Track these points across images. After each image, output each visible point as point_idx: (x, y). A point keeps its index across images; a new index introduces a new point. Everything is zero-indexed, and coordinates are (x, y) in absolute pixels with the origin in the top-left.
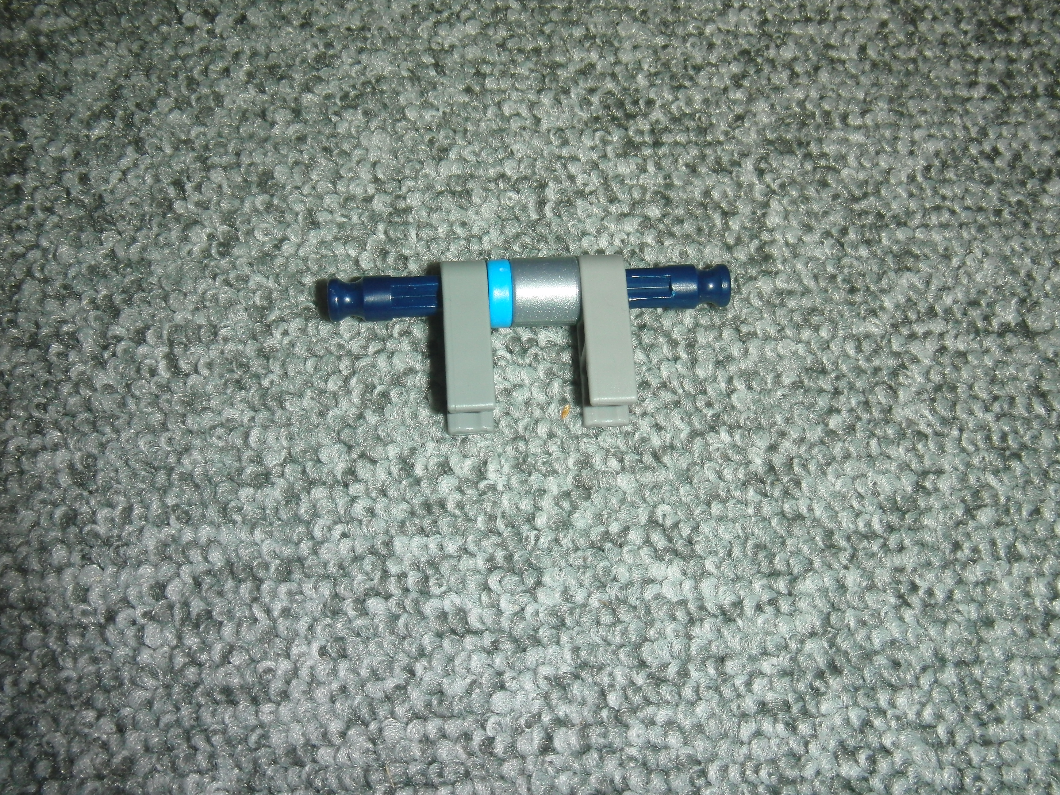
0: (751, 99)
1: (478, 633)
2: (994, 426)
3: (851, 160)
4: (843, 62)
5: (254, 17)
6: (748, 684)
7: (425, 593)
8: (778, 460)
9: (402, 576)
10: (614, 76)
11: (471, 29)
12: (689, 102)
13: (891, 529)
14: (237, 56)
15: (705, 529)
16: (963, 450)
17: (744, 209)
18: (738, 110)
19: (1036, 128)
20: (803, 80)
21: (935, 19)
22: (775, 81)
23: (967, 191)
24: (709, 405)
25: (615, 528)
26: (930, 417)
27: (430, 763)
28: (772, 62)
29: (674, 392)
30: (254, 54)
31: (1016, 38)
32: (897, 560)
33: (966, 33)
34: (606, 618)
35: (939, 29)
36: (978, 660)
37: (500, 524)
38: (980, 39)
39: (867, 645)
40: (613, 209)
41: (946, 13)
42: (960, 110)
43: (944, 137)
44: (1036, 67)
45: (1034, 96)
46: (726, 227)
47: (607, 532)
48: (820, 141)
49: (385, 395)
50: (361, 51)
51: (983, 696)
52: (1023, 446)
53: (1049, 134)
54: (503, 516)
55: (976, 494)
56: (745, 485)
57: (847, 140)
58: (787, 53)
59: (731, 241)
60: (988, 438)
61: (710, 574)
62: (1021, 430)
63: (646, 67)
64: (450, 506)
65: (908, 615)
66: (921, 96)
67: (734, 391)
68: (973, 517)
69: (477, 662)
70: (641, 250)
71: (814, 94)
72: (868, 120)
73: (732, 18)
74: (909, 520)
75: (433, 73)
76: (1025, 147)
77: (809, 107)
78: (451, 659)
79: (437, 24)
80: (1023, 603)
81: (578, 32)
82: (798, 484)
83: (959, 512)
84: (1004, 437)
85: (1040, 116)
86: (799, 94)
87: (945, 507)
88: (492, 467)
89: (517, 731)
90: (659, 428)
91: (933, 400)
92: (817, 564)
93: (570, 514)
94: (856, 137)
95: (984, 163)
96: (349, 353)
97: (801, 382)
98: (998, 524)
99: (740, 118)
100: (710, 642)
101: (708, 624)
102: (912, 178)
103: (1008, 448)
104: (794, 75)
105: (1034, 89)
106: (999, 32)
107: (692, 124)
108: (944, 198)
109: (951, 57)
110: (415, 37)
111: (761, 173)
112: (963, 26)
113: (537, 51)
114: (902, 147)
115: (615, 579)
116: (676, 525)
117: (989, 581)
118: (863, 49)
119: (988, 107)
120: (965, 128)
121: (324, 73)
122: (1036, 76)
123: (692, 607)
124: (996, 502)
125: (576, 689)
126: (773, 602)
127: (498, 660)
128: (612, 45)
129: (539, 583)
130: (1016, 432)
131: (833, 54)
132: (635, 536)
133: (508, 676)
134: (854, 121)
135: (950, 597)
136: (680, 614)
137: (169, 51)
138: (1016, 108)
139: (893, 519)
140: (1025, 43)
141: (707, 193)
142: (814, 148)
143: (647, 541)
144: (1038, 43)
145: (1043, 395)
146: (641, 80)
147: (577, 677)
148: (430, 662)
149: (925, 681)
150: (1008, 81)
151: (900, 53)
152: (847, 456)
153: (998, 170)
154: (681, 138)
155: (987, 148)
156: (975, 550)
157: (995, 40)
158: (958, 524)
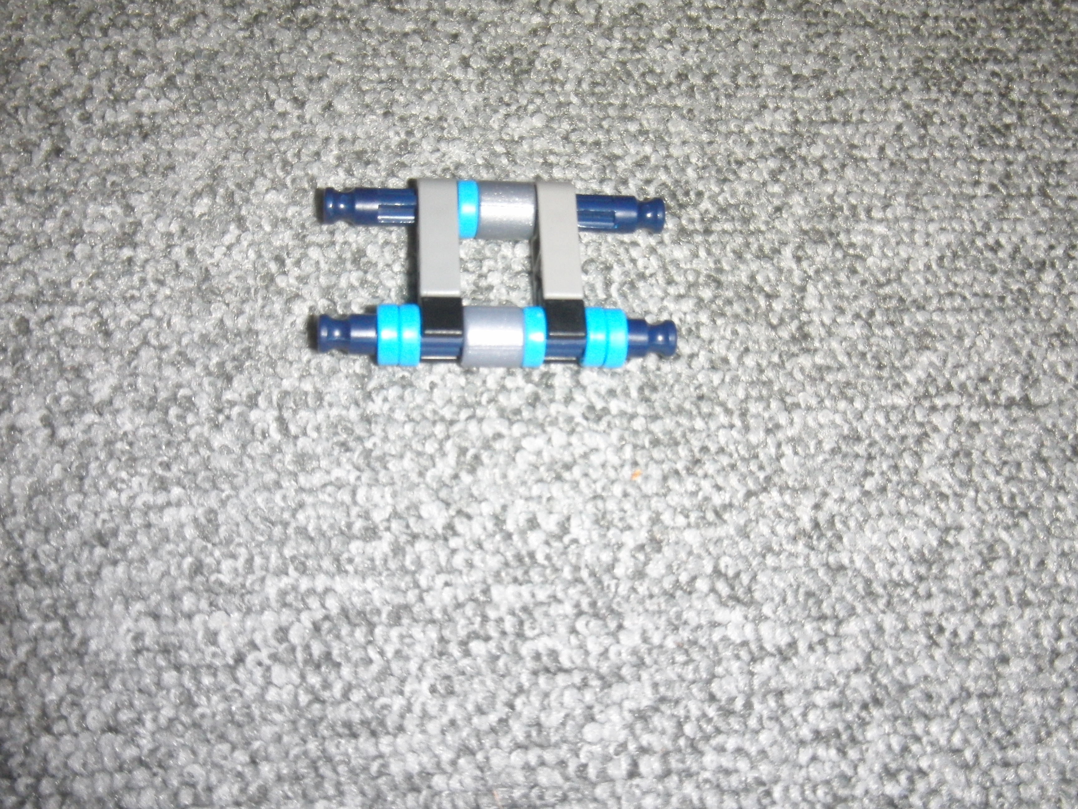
0: (787, 193)
1: (567, 671)
2: (1004, 488)
3: (876, 250)
4: (865, 161)
5: (341, 106)
6: (804, 715)
7: (520, 635)
8: (822, 517)
9: (500, 620)
10: (666, 168)
11: (538, 122)
12: (734, 193)
13: (921, 578)
14: (327, 140)
15: (762, 578)
16: (979, 509)
17: (785, 292)
18: (777, 202)
19: (1032, 224)
20: (831, 176)
21: (942, 123)
22: (807, 176)
23: (975, 279)
24: (761, 468)
25: (684, 578)
26: (950, 480)
27: (532, 787)
28: (804, 159)
29: (731, 456)
30: (342, 140)
31: (1012, 142)
32: (926, 606)
33: (969, 137)
34: (680, 658)
35: (947, 133)
36: (996, 693)
37: (584, 574)
38: (981, 143)
39: (904, 681)
40: (672, 290)
41: (952, 119)
42: (967, 206)
43: (954, 230)
44: (1030, 169)
45: (1029, 196)
46: (770, 308)
47: (677, 581)
48: (848, 231)
49: (477, 457)
50: (439, 140)
51: (1002, 724)
52: (1031, 507)
53: (1042, 229)
54: (587, 566)
55: (991, 548)
56: (794, 539)
57: (872, 232)
58: (817, 151)
59: (775, 321)
60: (1000, 499)
61: (767, 618)
62: (1027, 492)
63: (694, 160)
64: (540, 558)
65: (938, 654)
66: (933, 193)
67: (782, 455)
68: (989, 568)
69: (569, 698)
70: (698, 328)
71: (841, 189)
72: (889, 214)
73: (768, 117)
74: (935, 570)
75: (505, 161)
76: (1023, 240)
77: (837, 200)
78: (546, 695)
79: (507, 116)
80: (1033, 643)
81: (633, 127)
82: (840, 538)
83: (977, 564)
84: (1013, 498)
85: (1035, 213)
86: (829, 189)
87: (965, 560)
88: (574, 522)
89: (607, 759)
90: (719, 488)
91: (952, 465)
92: (859, 609)
93: (646, 564)
94: (880, 229)
95: (988, 254)
96: (443, 419)
97: (839, 448)
98: (1010, 574)
99: (778, 209)
100: (769, 679)
101: (768, 663)
102: (928, 267)
103: (1017, 507)
104: (824, 172)
105: (1029, 189)
106: (998, 137)
107: (736, 214)
108: (956, 285)
109: (957, 159)
110: (486, 128)
111: (799, 260)
112: (967, 130)
113: (597, 143)
114: (919, 239)
115: (686, 623)
116: (737, 575)
117: (1002, 624)
118: (882, 149)
119: (990, 204)
120: (972, 222)
121: (405, 159)
122: (1030, 177)
123: (754, 647)
124: (1008, 555)
125: (656, 721)
126: (822, 642)
127: (589, 697)
128: (663, 140)
129: (620, 627)
130: (1023, 494)
131: (855, 152)
132: (702, 585)
133: (596, 710)
134: (877, 214)
135: (971, 638)
136: (744, 654)
137: (263, 135)
138: (1014, 205)
139: (922, 570)
140: (1019, 148)
141: (752, 278)
142: (842, 238)
143: (713, 590)
144: (1031, 147)
145: (1044, 461)
146: (691, 173)
147: (656, 709)
148: (528, 697)
149: (954, 712)
150: (1006, 182)
151: (915, 154)
152: (881, 515)
153: (1002, 261)
154: (728, 226)
155: (991, 241)
156: (992, 596)
157: (994, 144)
158: (977, 573)
